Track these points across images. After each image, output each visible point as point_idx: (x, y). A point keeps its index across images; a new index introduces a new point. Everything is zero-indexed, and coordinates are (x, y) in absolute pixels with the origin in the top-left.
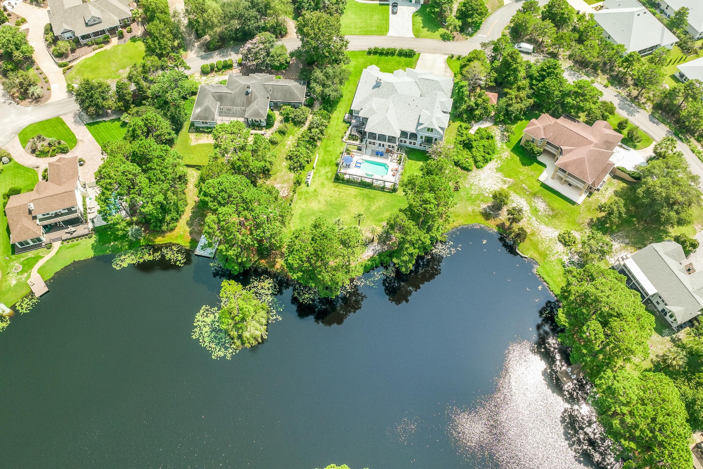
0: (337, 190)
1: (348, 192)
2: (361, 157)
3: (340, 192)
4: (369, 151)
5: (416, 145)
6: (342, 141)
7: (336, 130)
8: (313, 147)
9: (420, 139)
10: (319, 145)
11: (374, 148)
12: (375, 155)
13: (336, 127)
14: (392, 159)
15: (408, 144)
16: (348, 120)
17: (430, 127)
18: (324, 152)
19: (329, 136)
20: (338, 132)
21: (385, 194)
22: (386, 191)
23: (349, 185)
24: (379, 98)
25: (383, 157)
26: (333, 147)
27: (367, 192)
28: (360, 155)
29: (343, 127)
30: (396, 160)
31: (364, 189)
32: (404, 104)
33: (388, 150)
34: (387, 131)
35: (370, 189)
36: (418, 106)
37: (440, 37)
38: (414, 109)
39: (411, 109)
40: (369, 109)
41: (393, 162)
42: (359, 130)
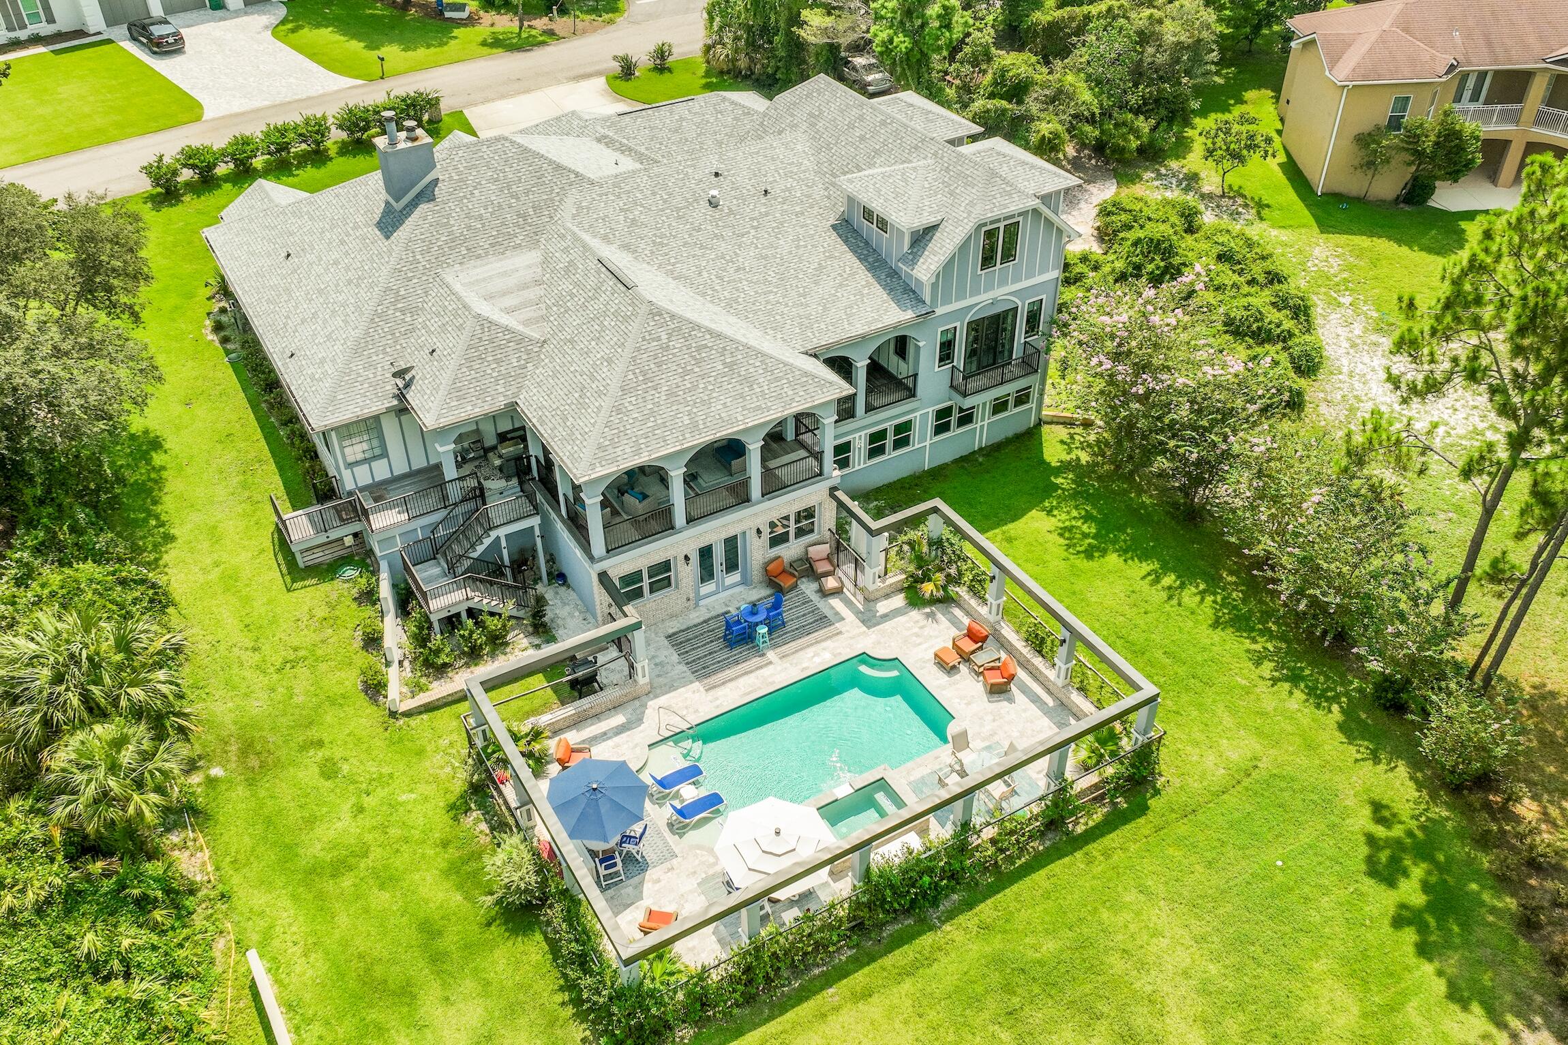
2: (649, 732)
4: (663, 658)
5: (915, 444)
6: (393, 714)
7: (278, 665)
8: (158, 915)
9: (937, 369)
10: (210, 868)
11: (672, 616)
12: (725, 654)
13: (255, 649)
14: (861, 607)
15: (862, 466)
16: (322, 539)
17: (1006, 206)
18: (295, 898)
19: (247, 748)
20: (302, 672)
21: (1107, 854)
22: (1091, 824)
23: (781, 1014)
24: (479, 262)
25: (788, 628)
26: (346, 807)
27: (976, 949)
28: (619, 719)
29: (321, 612)
30: (887, 596)
31: (927, 940)
32: (679, 217)
33: (781, 569)
34: (742, 396)
35: (969, 905)
36: (775, 191)
37: (486, 50)
38: (767, 214)
39: (752, 219)
40: (469, 347)
41: (886, 617)
42: (475, 555)
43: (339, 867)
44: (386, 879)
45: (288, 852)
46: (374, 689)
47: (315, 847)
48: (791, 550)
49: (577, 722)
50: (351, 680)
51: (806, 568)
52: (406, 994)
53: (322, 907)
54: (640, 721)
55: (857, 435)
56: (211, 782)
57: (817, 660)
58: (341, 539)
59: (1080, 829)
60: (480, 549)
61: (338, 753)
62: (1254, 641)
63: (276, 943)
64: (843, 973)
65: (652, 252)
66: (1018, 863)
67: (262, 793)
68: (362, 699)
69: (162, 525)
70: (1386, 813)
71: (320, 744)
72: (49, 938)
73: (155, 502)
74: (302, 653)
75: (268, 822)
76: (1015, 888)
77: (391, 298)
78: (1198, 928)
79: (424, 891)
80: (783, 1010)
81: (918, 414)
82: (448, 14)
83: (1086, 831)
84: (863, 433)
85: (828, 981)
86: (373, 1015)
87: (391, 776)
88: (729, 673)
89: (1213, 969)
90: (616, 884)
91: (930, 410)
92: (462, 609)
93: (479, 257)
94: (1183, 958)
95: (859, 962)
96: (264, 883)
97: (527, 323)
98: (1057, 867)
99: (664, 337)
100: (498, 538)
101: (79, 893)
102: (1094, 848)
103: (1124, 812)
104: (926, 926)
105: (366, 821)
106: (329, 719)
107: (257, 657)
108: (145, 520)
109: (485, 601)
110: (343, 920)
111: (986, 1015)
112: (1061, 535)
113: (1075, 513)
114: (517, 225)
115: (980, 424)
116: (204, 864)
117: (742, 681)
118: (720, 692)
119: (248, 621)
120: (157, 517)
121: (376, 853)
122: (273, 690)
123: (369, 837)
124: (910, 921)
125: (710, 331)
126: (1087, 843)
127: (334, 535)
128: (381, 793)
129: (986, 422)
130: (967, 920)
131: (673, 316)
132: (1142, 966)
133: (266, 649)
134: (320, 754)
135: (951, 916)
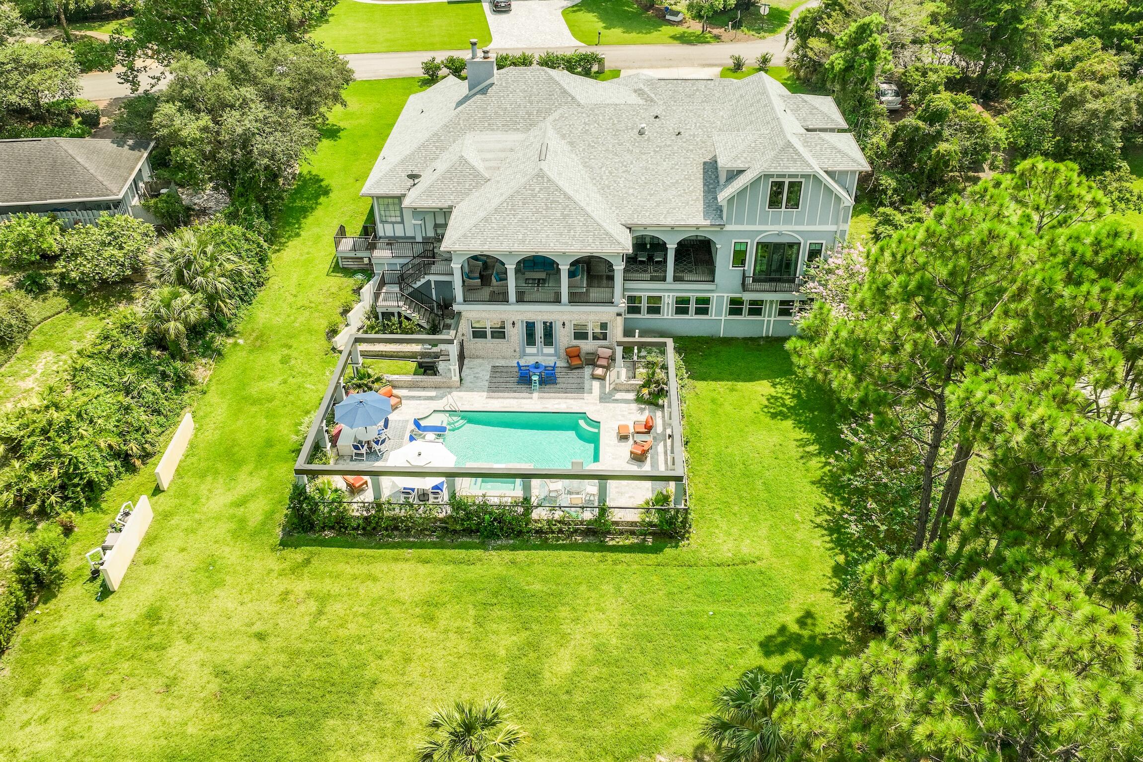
0: (301, 586)
1: (376, 589)
2: (440, 404)
3: (323, 600)
4: (481, 375)
5: (712, 315)
6: (334, 349)
7: (299, 306)
8: (167, 384)
9: (731, 268)
10: (207, 379)
11: (504, 358)
12: (515, 386)
13: (295, 296)
14: (607, 390)
15: (670, 317)
16: (352, 255)
17: (788, 167)
18: (230, 405)
19: (261, 337)
20: (307, 313)
21: (615, 563)
22: (621, 543)
23: (379, 549)
24: (491, 132)
25: (558, 386)
26: (280, 379)
27: (500, 570)
28: (433, 393)
29: (333, 290)
30: (628, 391)
31: (478, 553)
32: (615, 135)
33: (576, 354)
34: (561, 235)
35: (514, 548)
36: (685, 135)
37: (671, 40)
38: (670, 146)
39: (657, 146)
40: (448, 171)
41: (617, 401)
42: (416, 286)
43: (255, 402)
44: (270, 415)
45: (243, 385)
46: (333, 332)
47: (254, 390)
48: (587, 346)
49: (412, 386)
50: (323, 325)
51: (592, 360)
52: (238, 463)
53: (237, 413)
54: (442, 398)
55: (666, 294)
56: (236, 344)
57: (556, 406)
58: (362, 258)
59: (611, 543)
60: (419, 284)
61: (294, 354)
62: (832, 500)
63: (208, 420)
64: (423, 546)
65: (584, 150)
66: (561, 542)
67: (251, 358)
68: (323, 337)
69: (299, 228)
70: (809, 621)
71: (290, 347)
72: (118, 371)
73: (305, 217)
74: (313, 305)
75: (244, 371)
76: (547, 552)
77: (435, 139)
78: (627, 619)
79: (281, 427)
80: (381, 547)
81: (715, 295)
82: (668, 17)
83: (614, 546)
84: (671, 294)
85: (412, 546)
86: (219, 465)
87: (311, 375)
88: (506, 394)
89: (614, 641)
90: (360, 460)
91: (726, 295)
92: (395, 310)
93: (492, 130)
94: (603, 628)
95: (434, 546)
96: (223, 394)
97: (487, 169)
98: (579, 554)
99: (537, 189)
100: (429, 281)
101: (141, 358)
102: (611, 556)
103: (646, 547)
104: (483, 546)
105: (283, 388)
106: (302, 338)
107: (293, 299)
108: (294, 224)
109: (409, 312)
110: (240, 423)
111: (472, 598)
112: (768, 399)
113: (791, 391)
114: (523, 118)
115: (766, 319)
116: (206, 377)
117: (508, 400)
118: (492, 401)
119: (301, 282)
120: (300, 224)
121: (276, 403)
122: (289, 316)
123: (279, 395)
124: (478, 541)
125: (565, 194)
126: (608, 551)
127: (359, 254)
128: (300, 379)
129: (772, 319)
130: (507, 555)
131: (549, 180)
132: (576, 620)
133: (300, 298)
134: (286, 351)
135: (501, 548)
